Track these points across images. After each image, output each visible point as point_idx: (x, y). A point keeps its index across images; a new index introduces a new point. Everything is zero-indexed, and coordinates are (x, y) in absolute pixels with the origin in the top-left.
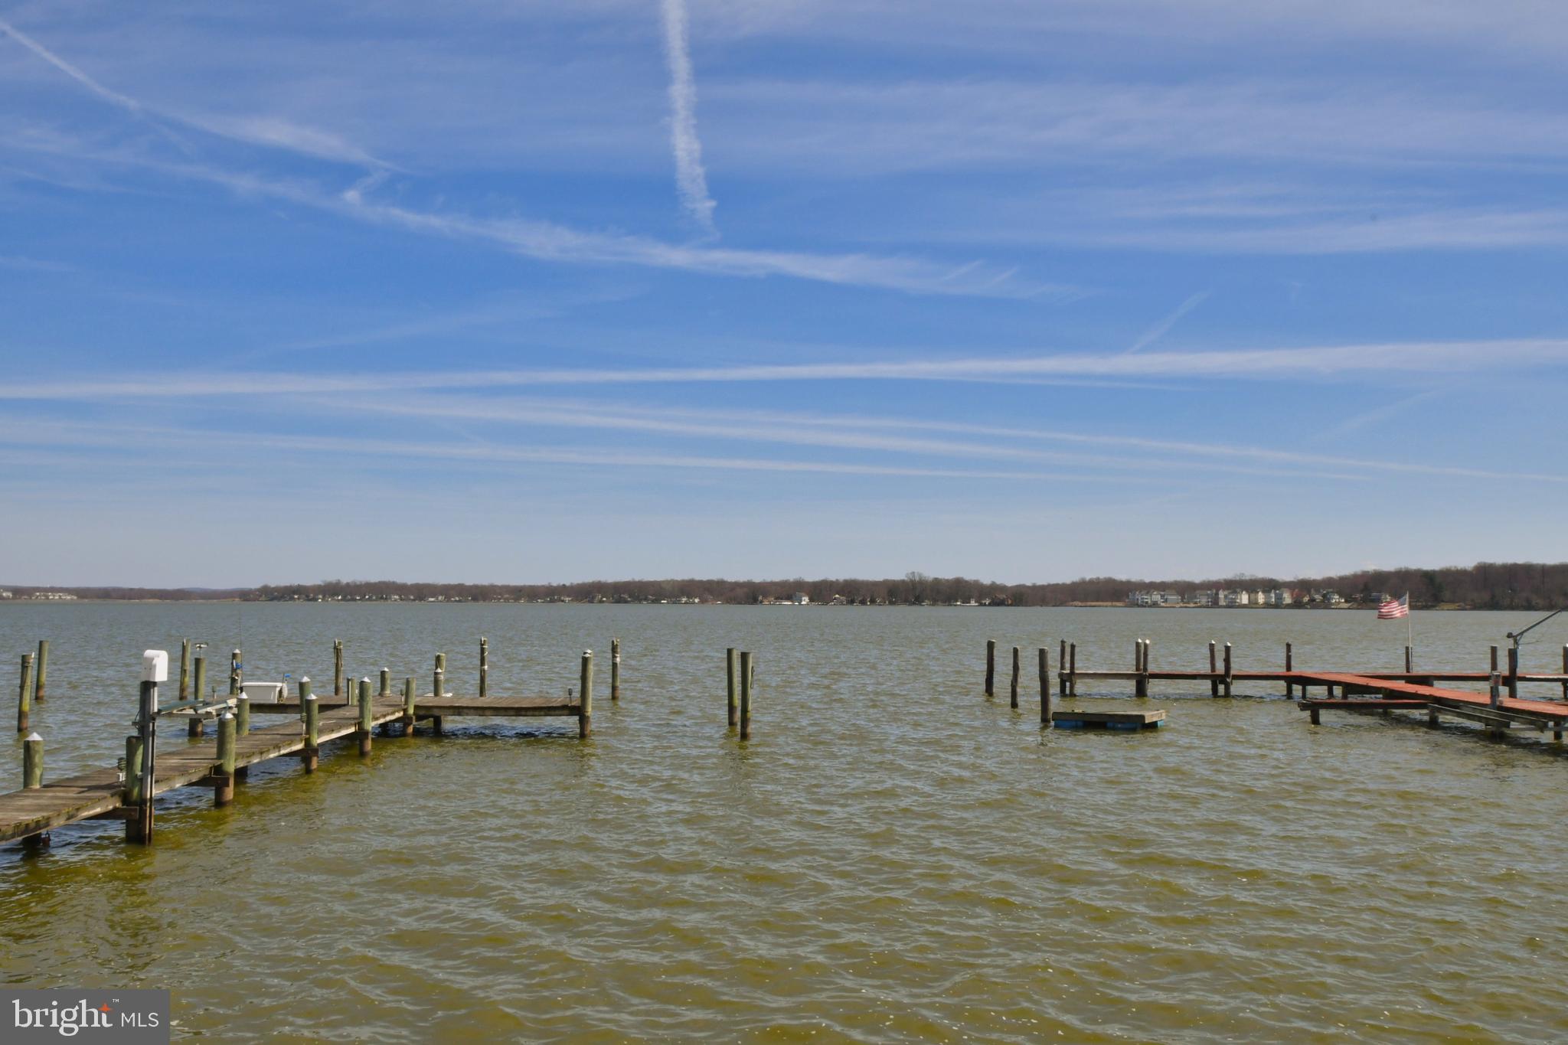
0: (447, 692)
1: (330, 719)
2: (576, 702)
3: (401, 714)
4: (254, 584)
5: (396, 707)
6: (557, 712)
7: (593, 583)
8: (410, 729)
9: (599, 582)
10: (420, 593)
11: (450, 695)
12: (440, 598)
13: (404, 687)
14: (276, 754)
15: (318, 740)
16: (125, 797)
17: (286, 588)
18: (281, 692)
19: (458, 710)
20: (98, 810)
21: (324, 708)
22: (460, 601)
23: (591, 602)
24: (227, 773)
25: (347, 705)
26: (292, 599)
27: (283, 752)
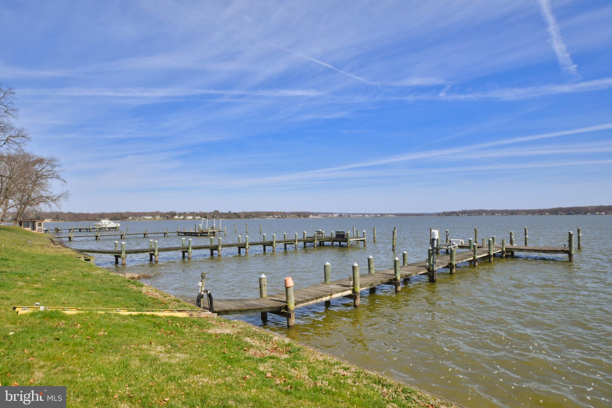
0: (515, 244)
1: (479, 251)
2: (567, 249)
3: (501, 250)
4: (441, 211)
5: (499, 248)
6: (560, 252)
7: (558, 208)
8: (504, 255)
9: (560, 208)
10: (493, 213)
11: (515, 245)
12: (499, 214)
13: (502, 242)
14: (466, 260)
15: (477, 257)
16: (429, 270)
17: (450, 212)
18: (462, 242)
19: (521, 250)
20: (422, 272)
21: (478, 247)
22: (506, 215)
23: (557, 214)
24: (453, 265)
25: (483, 247)
26: (452, 215)
27: (467, 260)
